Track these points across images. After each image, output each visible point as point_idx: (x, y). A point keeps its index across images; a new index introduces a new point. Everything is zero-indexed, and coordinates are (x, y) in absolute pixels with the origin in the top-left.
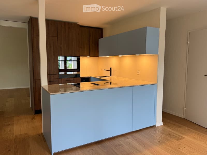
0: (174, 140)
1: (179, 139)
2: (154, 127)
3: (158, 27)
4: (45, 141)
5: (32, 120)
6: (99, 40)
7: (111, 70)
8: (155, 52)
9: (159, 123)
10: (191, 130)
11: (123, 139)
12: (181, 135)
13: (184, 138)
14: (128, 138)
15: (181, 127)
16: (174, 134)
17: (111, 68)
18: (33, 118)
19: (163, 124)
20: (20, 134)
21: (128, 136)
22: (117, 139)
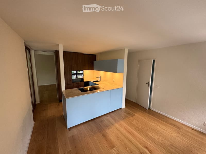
0: (130, 117)
1: (132, 116)
2: (121, 108)
3: (124, 59)
4: (64, 120)
5: (58, 106)
6: (94, 61)
7: (100, 78)
8: (122, 72)
9: (124, 106)
10: (139, 110)
11: (105, 117)
12: (133, 113)
13: (135, 115)
14: (107, 116)
15: (134, 108)
16: (131, 113)
17: (100, 77)
18: (59, 105)
19: (125, 107)
20: (51, 115)
21: (108, 115)
22: (102, 117)
